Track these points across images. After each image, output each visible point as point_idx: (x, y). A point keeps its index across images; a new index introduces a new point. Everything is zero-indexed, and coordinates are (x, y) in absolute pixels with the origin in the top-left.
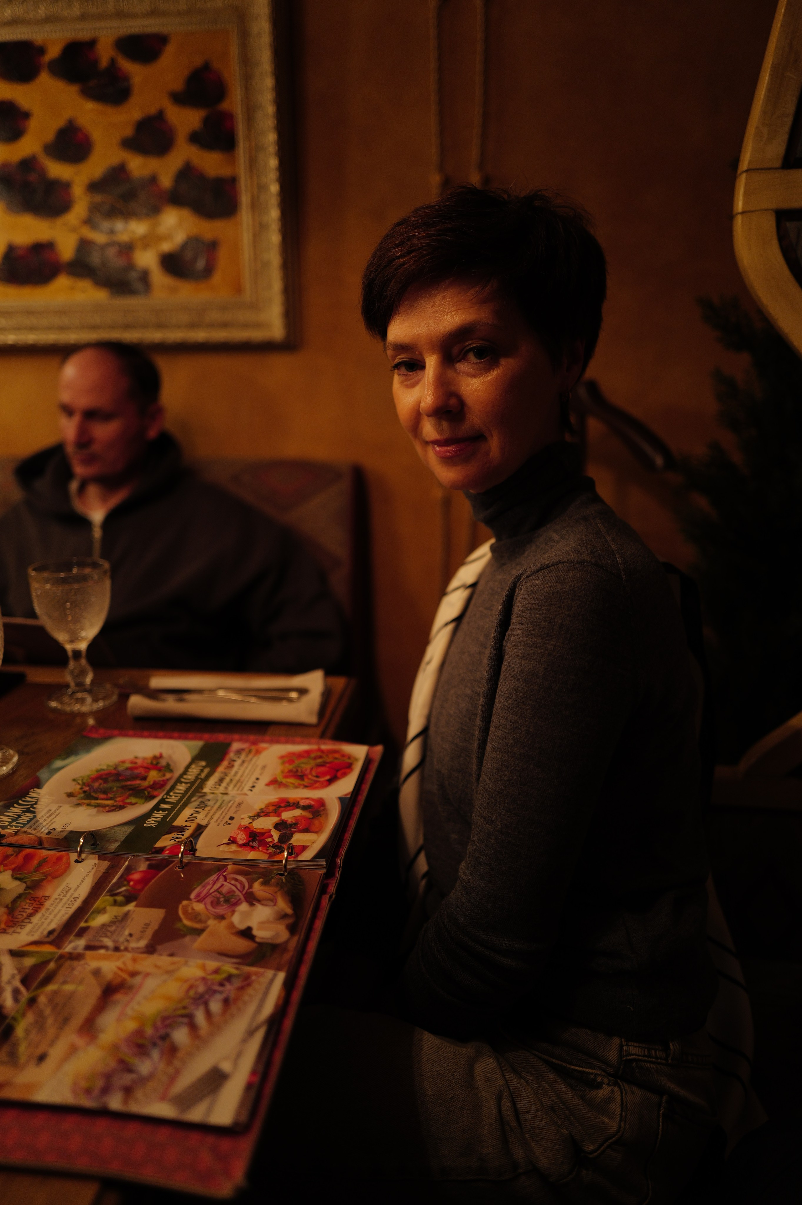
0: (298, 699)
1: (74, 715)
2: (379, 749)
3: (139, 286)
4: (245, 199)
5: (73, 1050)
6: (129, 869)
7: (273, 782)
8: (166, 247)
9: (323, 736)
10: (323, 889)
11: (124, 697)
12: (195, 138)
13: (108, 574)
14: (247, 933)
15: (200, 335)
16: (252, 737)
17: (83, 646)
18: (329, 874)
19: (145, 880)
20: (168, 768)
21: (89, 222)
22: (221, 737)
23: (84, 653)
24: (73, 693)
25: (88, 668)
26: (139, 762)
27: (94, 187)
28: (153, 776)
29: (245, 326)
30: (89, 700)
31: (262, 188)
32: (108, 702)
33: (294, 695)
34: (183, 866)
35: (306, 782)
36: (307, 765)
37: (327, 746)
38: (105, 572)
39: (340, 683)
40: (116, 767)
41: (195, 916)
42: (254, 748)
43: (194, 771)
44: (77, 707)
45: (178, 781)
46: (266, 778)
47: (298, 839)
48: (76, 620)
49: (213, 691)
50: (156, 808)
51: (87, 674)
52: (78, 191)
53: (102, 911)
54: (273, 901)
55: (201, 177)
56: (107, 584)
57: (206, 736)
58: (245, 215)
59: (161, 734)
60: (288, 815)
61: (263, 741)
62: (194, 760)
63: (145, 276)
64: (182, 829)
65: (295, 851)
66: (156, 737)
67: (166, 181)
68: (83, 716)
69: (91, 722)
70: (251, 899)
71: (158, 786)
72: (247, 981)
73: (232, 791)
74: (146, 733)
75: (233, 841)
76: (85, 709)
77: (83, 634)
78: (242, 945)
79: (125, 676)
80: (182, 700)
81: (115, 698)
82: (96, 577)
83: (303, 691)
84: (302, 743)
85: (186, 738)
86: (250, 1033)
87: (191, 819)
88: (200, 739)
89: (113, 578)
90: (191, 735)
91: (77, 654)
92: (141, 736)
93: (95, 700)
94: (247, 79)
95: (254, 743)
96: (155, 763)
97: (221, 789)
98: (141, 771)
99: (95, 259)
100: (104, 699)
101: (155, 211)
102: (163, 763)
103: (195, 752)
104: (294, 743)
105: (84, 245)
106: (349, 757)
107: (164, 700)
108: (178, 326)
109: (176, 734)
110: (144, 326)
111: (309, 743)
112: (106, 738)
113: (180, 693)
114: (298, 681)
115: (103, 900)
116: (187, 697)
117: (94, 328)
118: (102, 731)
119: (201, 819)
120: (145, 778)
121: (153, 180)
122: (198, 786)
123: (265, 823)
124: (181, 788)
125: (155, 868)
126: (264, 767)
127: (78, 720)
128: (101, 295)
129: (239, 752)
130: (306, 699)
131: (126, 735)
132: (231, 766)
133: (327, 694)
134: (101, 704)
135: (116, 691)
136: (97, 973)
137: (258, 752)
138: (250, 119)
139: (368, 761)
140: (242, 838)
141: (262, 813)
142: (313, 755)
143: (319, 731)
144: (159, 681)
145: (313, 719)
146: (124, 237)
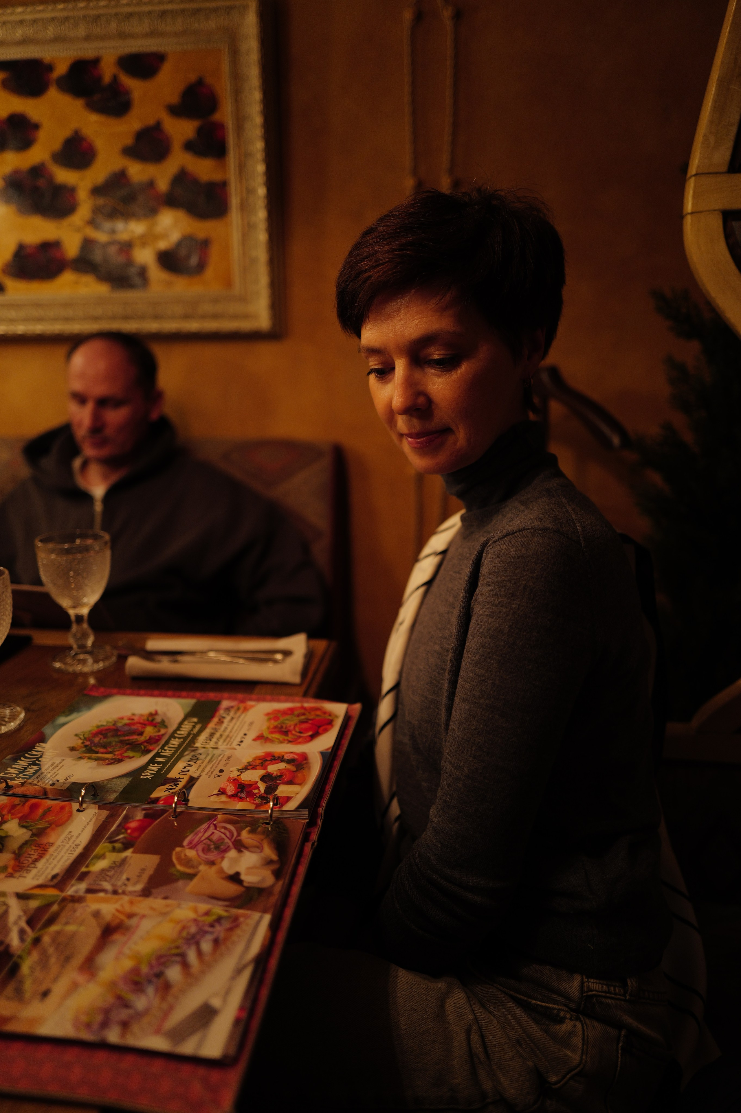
0: (283, 660)
1: (76, 675)
2: (357, 707)
3: (137, 281)
4: (234, 201)
5: (74, 986)
6: (127, 818)
7: (260, 738)
8: (163, 245)
9: (305, 695)
10: (306, 837)
11: (122, 659)
12: (189, 146)
13: (109, 545)
14: (235, 878)
15: (193, 326)
16: (240, 696)
17: (85, 611)
18: (311, 823)
19: (141, 828)
20: (163, 724)
21: (92, 222)
22: (212, 695)
23: (86, 618)
24: (76, 654)
25: (90, 631)
26: (136, 718)
27: (97, 191)
28: (149, 731)
29: (235, 317)
30: (90, 661)
31: (251, 191)
32: (107, 663)
33: (279, 657)
34: (177, 815)
35: (290, 737)
36: (291, 722)
37: (310, 704)
39: (321, 645)
40: (115, 723)
41: (187, 862)
42: (242, 706)
43: (187, 727)
44: (79, 668)
45: (172, 736)
46: (253, 734)
47: (283, 790)
48: (79, 588)
49: (204, 653)
50: (152, 761)
51: (88, 638)
52: (83, 195)
53: (102, 857)
54: (259, 848)
55: (195, 181)
56: (108, 554)
57: (198, 694)
58: (235, 216)
59: (156, 692)
60: (273, 768)
61: (251, 700)
62: (187, 717)
63: (143, 272)
64: (175, 781)
65: (280, 802)
66: (152, 695)
67: (163, 185)
68: (85, 675)
69: (92, 681)
70: (240, 846)
71: (153, 740)
72: (235, 923)
73: (222, 746)
74: (142, 692)
75: (222, 792)
76: (86, 669)
77: (85, 600)
78: (231, 889)
79: (123, 639)
80: (176, 661)
81: (114, 659)
82: (97, 548)
83: (287, 653)
84: (286, 701)
85: (179, 697)
86: (239, 971)
87: (184, 771)
88: (192, 697)
89: (112, 548)
90: (184, 694)
91: (79, 619)
92: (138, 695)
93: (96, 661)
94: (237, 93)
95: (242, 701)
96: (151, 720)
97: (212, 744)
98: (138, 727)
99: (97, 256)
100: (103, 660)
101: (152, 212)
102: (158, 719)
103: (188, 709)
104: (278, 701)
105: (87, 244)
106: (330, 714)
107: (159, 661)
108: (173, 317)
109: (170, 693)
110: (142, 317)
111: (293, 701)
112: (105, 697)
113: (173, 654)
114: (283, 644)
115: (103, 846)
116: (180, 658)
117: (96, 319)
118: (102, 690)
119: (193, 771)
120: (141, 734)
121: (151, 184)
122: (189, 741)
123: (252, 776)
124: (175, 742)
125: (151, 817)
126: (251, 724)
127: (80, 680)
128: (102, 289)
129: (228, 709)
130: (290, 660)
131: (124, 694)
132: (221, 722)
133: (309, 656)
134: (101, 665)
135: (116, 653)
136: (97, 914)
137: (246, 710)
138: (240, 128)
139: (347, 718)
140: (231, 789)
141: (249, 766)
142: (296, 713)
143: (302, 690)
144: (154, 644)
145: (296, 679)
146: (124, 236)
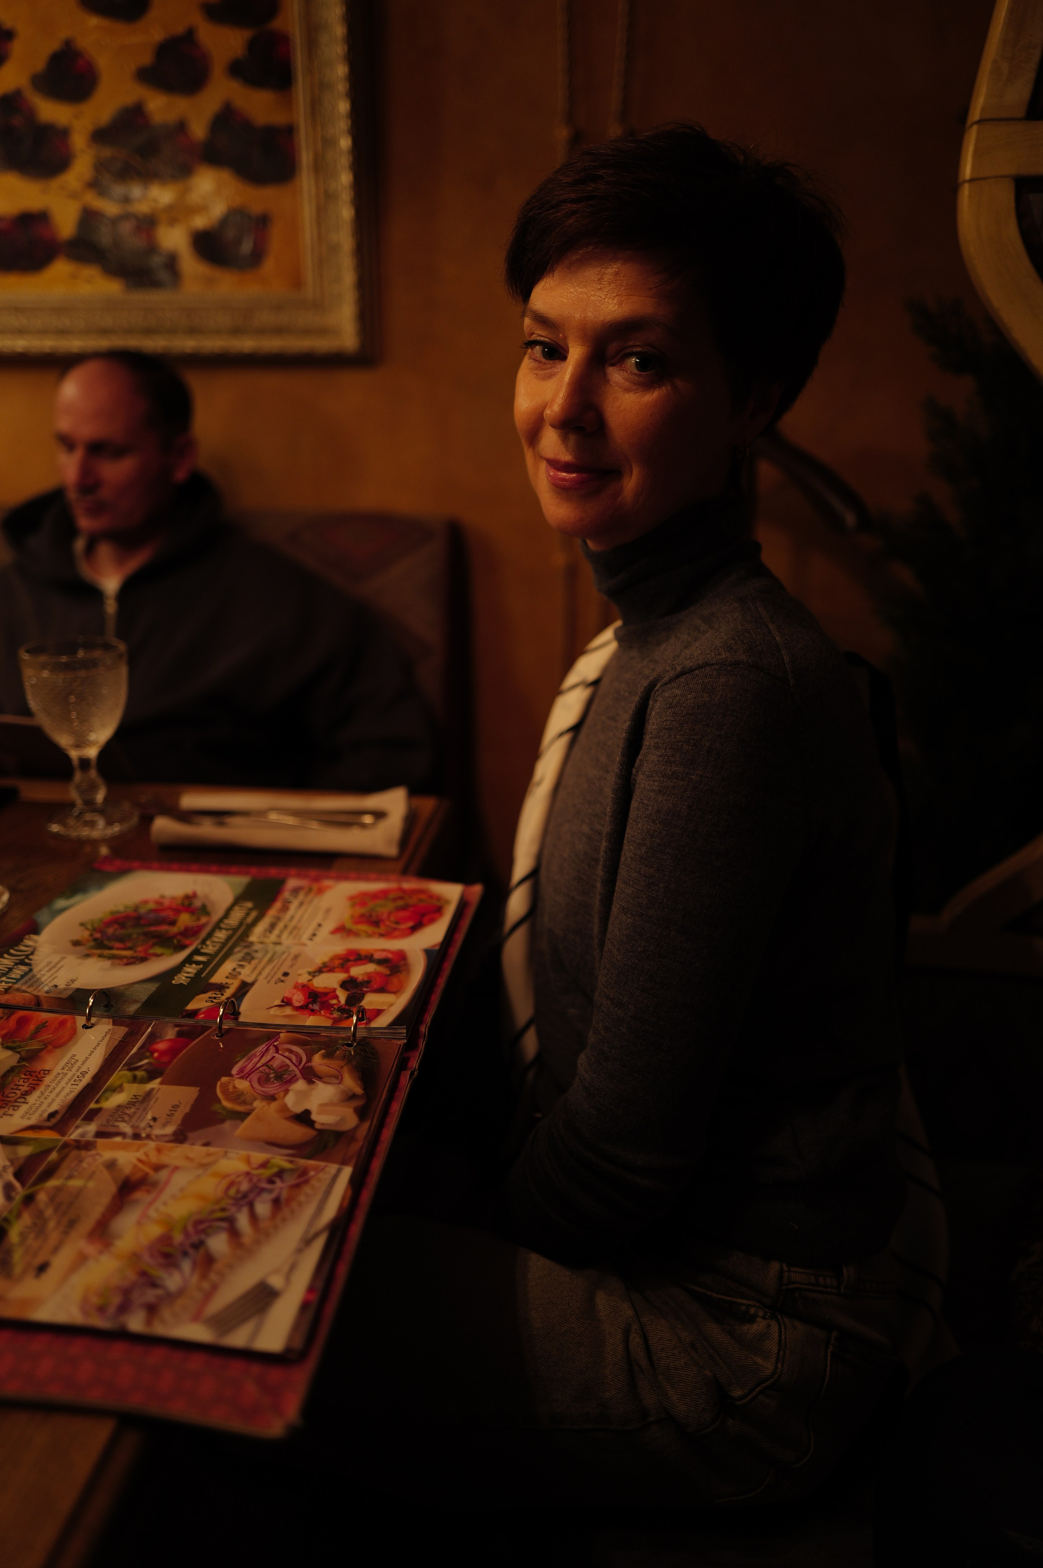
0: (373, 825)
1: (81, 842)
2: (477, 890)
3: (164, 276)
4: (305, 158)
5: (82, 1259)
6: (153, 1037)
7: (341, 930)
8: (200, 222)
9: (405, 872)
10: (403, 1064)
11: (147, 820)
12: (236, 70)
13: (125, 658)
14: (304, 1118)
15: (246, 344)
16: (313, 872)
18: (411, 1045)
19: (173, 1051)
20: (204, 910)
21: (95, 185)
22: (273, 872)
23: (94, 762)
24: (81, 813)
25: (100, 781)
26: (166, 903)
27: (100, 136)
28: (185, 919)
29: (307, 332)
30: (101, 823)
31: (329, 142)
32: (126, 826)
33: (368, 819)
34: (223, 1033)
35: (382, 929)
36: (384, 908)
37: (410, 884)
38: (120, 656)
39: (428, 805)
40: (136, 908)
41: (238, 1097)
42: (315, 886)
43: (237, 915)
44: (85, 832)
45: (217, 926)
46: (330, 924)
47: (371, 1001)
49: (262, 813)
50: (189, 960)
51: (98, 790)
52: (79, 140)
53: (119, 1089)
54: (339, 1078)
55: (247, 124)
56: (124, 671)
57: (254, 870)
58: (306, 180)
59: (195, 867)
60: (358, 971)
61: (328, 877)
62: (238, 901)
63: (172, 262)
64: (221, 988)
65: (367, 1016)
66: (188, 870)
67: (199, 130)
68: (94, 843)
69: (104, 851)
70: (310, 1076)
71: (191, 932)
72: (303, 1178)
73: (286, 940)
74: (175, 866)
75: (287, 1002)
76: (96, 834)
78: (298, 1133)
79: (148, 793)
80: (221, 824)
81: (135, 820)
83: (379, 815)
84: (377, 880)
85: (227, 873)
86: (307, 1241)
87: (233, 975)
88: (245, 873)
90: (234, 869)
91: (85, 763)
92: (169, 869)
93: (110, 823)
95: (316, 879)
96: (188, 904)
97: (273, 937)
98: (170, 914)
99: (104, 237)
100: (120, 822)
101: (184, 172)
102: (197, 903)
103: (239, 890)
104: (367, 879)
105: (89, 217)
106: (439, 898)
107: (197, 824)
108: (217, 332)
109: (214, 868)
110: (172, 331)
111: (387, 880)
112: (123, 872)
113: (219, 815)
114: (373, 801)
115: (119, 1075)
116: (228, 820)
117: (104, 332)
118: (118, 862)
119: (246, 974)
120: (173, 923)
121: (181, 127)
122: (242, 933)
123: (330, 981)
124: (221, 935)
125: (186, 1035)
126: (328, 911)
127: (87, 849)
128: (112, 288)
130: (383, 824)
131: (150, 868)
132: (285, 908)
133: (411, 819)
134: (116, 829)
135: (137, 812)
136: (111, 1165)
137: (321, 891)
138: (312, 44)
139: (463, 905)
140: (298, 999)
141: (325, 968)
142: (392, 896)
143: (400, 865)
144: (191, 800)
145: (392, 850)
146: (143, 208)
